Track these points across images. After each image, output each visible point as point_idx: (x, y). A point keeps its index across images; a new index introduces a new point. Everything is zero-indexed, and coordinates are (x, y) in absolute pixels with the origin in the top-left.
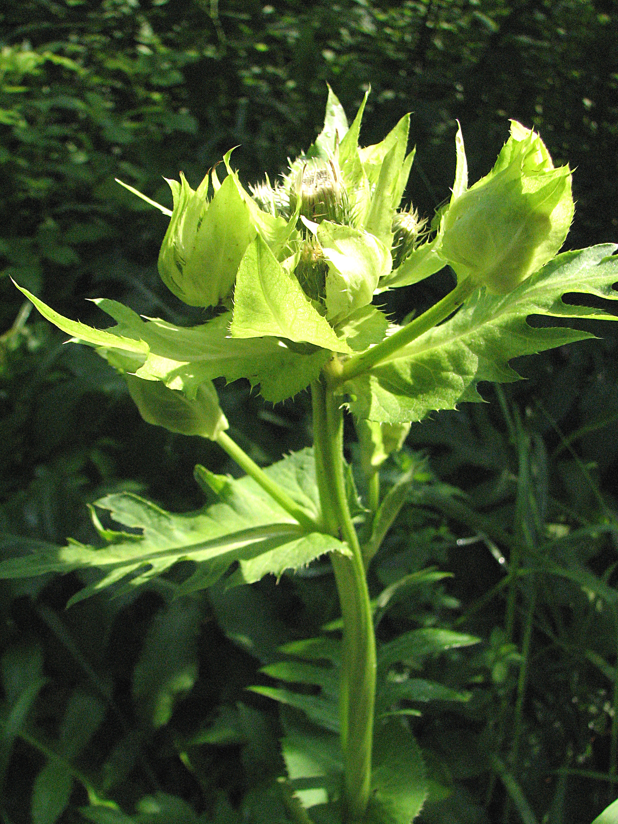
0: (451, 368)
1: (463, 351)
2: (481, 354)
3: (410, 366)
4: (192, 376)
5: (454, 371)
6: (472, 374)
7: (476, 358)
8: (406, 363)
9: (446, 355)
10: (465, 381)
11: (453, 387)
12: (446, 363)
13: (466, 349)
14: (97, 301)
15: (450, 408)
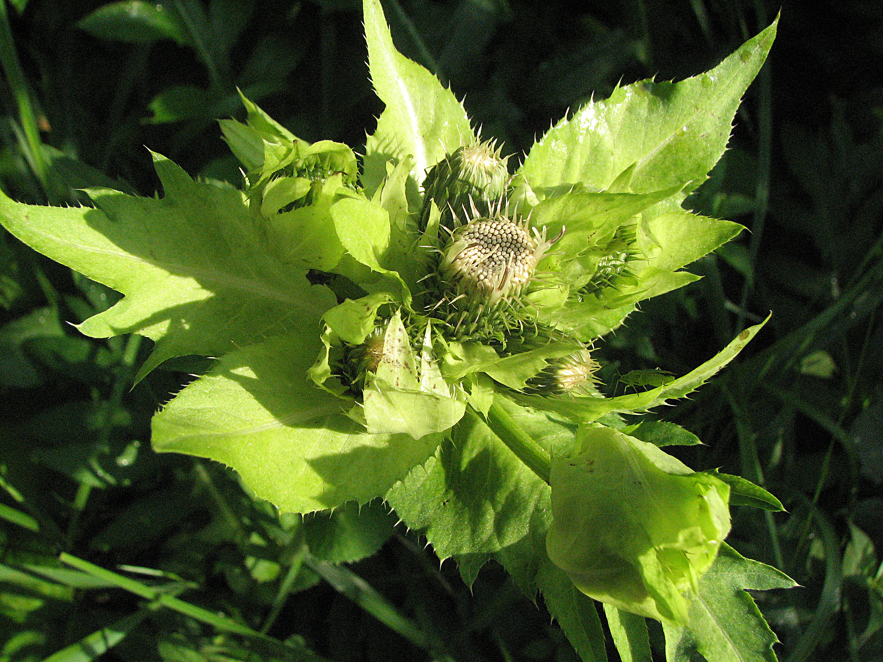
0: (499, 508)
1: (525, 508)
2: (533, 533)
3: (481, 449)
4: (187, 327)
5: (497, 514)
6: (501, 543)
7: (525, 531)
8: (485, 439)
9: (512, 488)
10: (490, 540)
11: (474, 531)
12: (502, 497)
13: (531, 508)
14: (158, 157)
15: (439, 555)
